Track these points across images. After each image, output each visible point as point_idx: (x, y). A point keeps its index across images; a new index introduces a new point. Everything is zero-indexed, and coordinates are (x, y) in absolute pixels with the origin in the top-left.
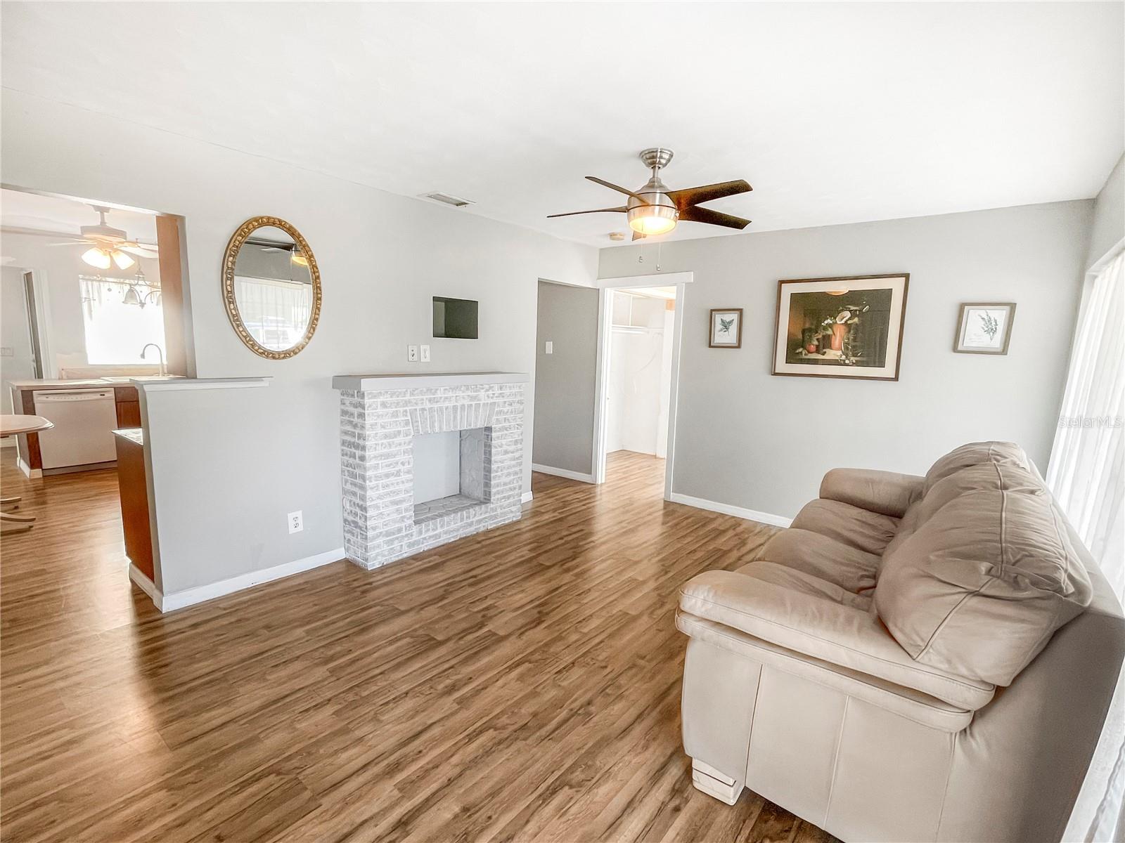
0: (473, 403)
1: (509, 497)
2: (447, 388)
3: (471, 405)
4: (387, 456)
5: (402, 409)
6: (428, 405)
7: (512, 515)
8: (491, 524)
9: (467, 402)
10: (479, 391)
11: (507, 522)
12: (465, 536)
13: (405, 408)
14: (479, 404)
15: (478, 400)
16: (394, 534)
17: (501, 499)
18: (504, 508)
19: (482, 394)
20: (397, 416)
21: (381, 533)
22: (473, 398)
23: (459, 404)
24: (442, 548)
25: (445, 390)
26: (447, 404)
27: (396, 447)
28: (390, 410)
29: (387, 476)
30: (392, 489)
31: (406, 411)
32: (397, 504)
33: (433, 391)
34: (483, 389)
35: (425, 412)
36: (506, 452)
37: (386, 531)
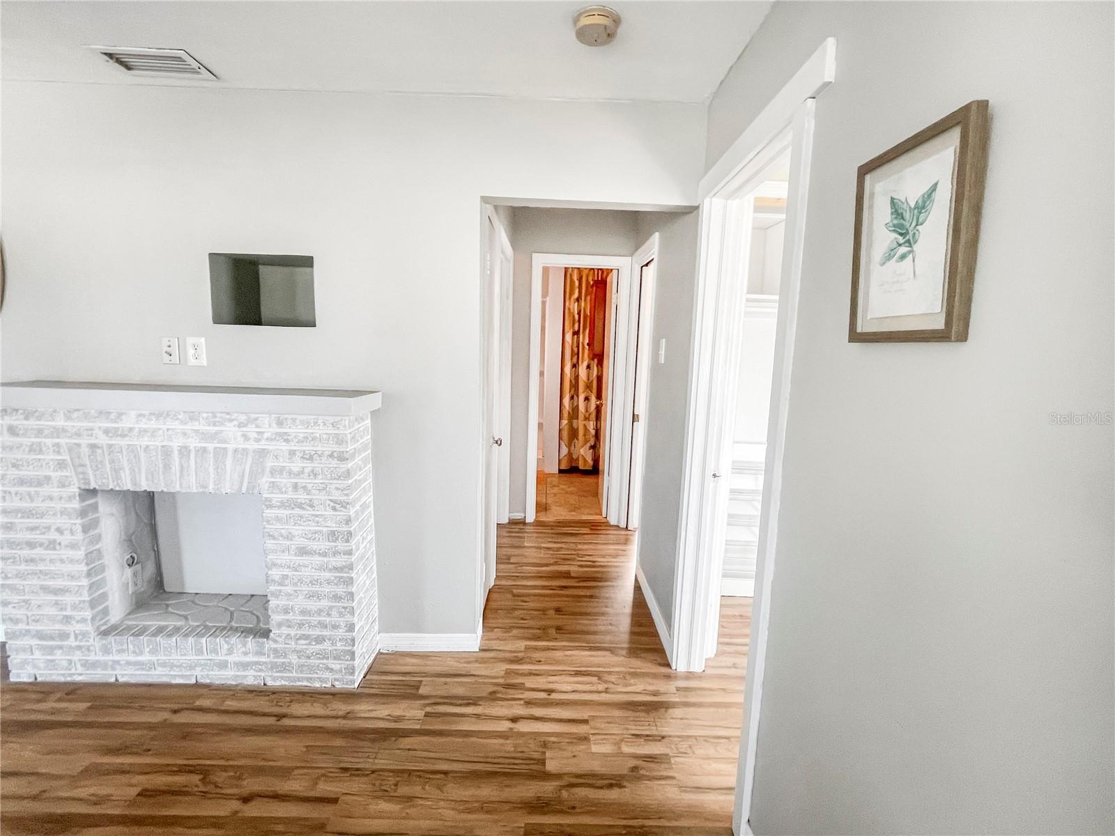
0: (210, 446)
1: (320, 640)
2: (146, 413)
3: (204, 450)
4: (28, 513)
5: (49, 442)
6: (103, 440)
7: (327, 675)
8: (274, 679)
9: (194, 443)
10: (222, 424)
11: (317, 685)
12: (208, 681)
13: (57, 441)
14: (225, 449)
15: (221, 441)
16: (52, 638)
17: (300, 638)
18: (309, 657)
19: (230, 430)
20: (41, 452)
21: (28, 631)
22: (205, 437)
23: (175, 444)
24: (143, 689)
25: (140, 415)
26: (145, 441)
27: (43, 501)
28: (27, 441)
29: (31, 545)
30: (41, 567)
31: (57, 445)
32: (55, 594)
33: (112, 416)
34: (231, 420)
35: (99, 451)
36: (303, 551)
37: (37, 631)
